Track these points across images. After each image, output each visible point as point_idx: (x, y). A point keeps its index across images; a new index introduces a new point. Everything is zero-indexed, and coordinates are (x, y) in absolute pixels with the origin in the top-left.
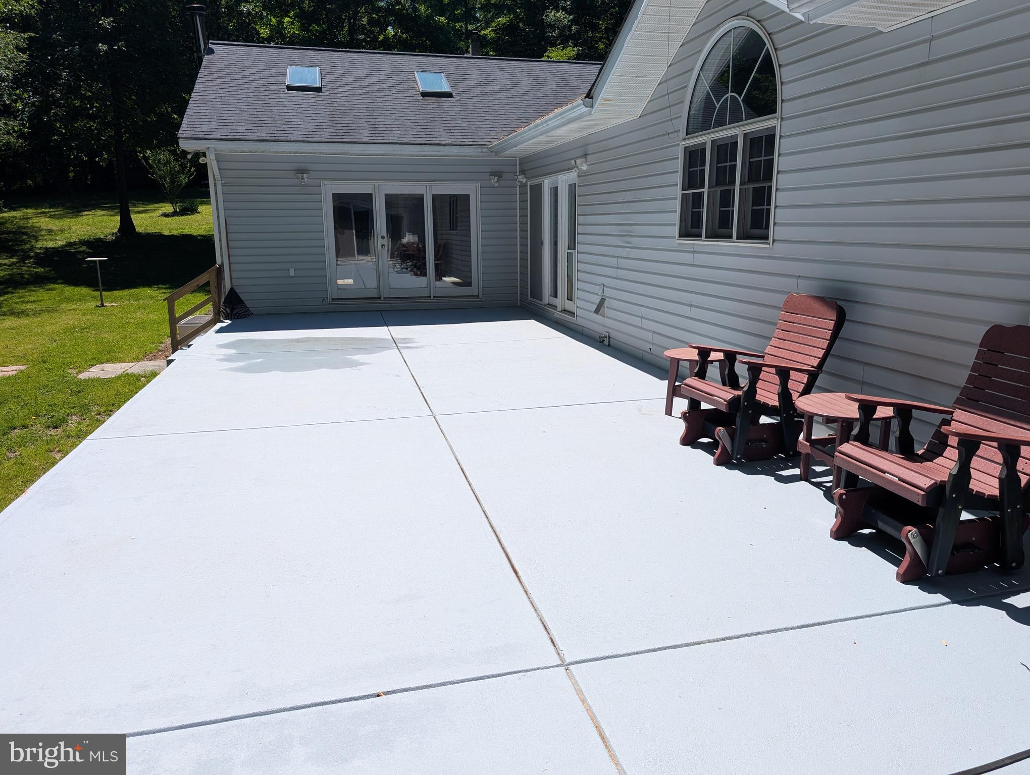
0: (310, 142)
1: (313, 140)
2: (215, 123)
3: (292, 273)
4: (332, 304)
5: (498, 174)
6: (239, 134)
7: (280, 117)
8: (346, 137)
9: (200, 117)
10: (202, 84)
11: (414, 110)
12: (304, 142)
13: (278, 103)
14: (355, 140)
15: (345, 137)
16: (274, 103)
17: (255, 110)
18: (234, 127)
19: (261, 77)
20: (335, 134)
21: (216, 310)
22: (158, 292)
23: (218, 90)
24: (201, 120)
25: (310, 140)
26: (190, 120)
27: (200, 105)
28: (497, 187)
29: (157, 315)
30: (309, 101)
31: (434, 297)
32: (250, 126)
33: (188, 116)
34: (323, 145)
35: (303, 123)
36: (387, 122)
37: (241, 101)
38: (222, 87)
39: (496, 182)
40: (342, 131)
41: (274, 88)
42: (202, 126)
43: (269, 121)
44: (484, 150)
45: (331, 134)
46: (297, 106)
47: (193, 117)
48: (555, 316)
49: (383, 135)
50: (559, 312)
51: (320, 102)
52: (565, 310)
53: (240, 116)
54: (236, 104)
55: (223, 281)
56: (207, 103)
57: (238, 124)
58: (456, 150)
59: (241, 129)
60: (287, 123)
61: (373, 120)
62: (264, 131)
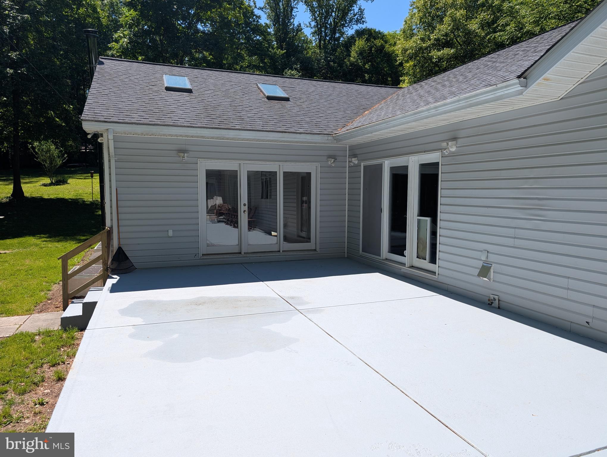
0: (194, 127)
1: (196, 125)
2: (112, 110)
3: (171, 233)
4: (203, 259)
5: (334, 157)
6: (134, 119)
7: (165, 108)
8: (222, 125)
9: (99, 105)
10: (97, 83)
11: (266, 108)
12: (188, 127)
13: (161, 98)
14: (230, 127)
15: (220, 125)
16: (157, 98)
17: (144, 103)
18: (129, 114)
19: (144, 81)
20: (212, 122)
21: (105, 267)
22: (41, 240)
23: (111, 87)
24: (101, 108)
25: (194, 125)
26: (91, 107)
27: (98, 97)
28: (333, 167)
29: (42, 262)
30: (185, 99)
31: (283, 251)
32: (142, 114)
33: (88, 105)
34: (205, 130)
35: (184, 113)
36: (249, 115)
37: (131, 96)
38: (114, 86)
39: (333, 163)
40: (217, 120)
41: (155, 88)
42: (101, 112)
43: (157, 110)
44: (329, 138)
45: (209, 122)
46: (176, 101)
47: (93, 105)
48: (402, 270)
49: (250, 124)
50: (408, 267)
51: (193, 99)
52: (412, 266)
53: (132, 106)
54: (127, 97)
55: (112, 240)
56: (103, 96)
57: (132, 112)
58: (309, 138)
59: (135, 116)
60: (171, 112)
61: (239, 114)
62: (154, 118)
